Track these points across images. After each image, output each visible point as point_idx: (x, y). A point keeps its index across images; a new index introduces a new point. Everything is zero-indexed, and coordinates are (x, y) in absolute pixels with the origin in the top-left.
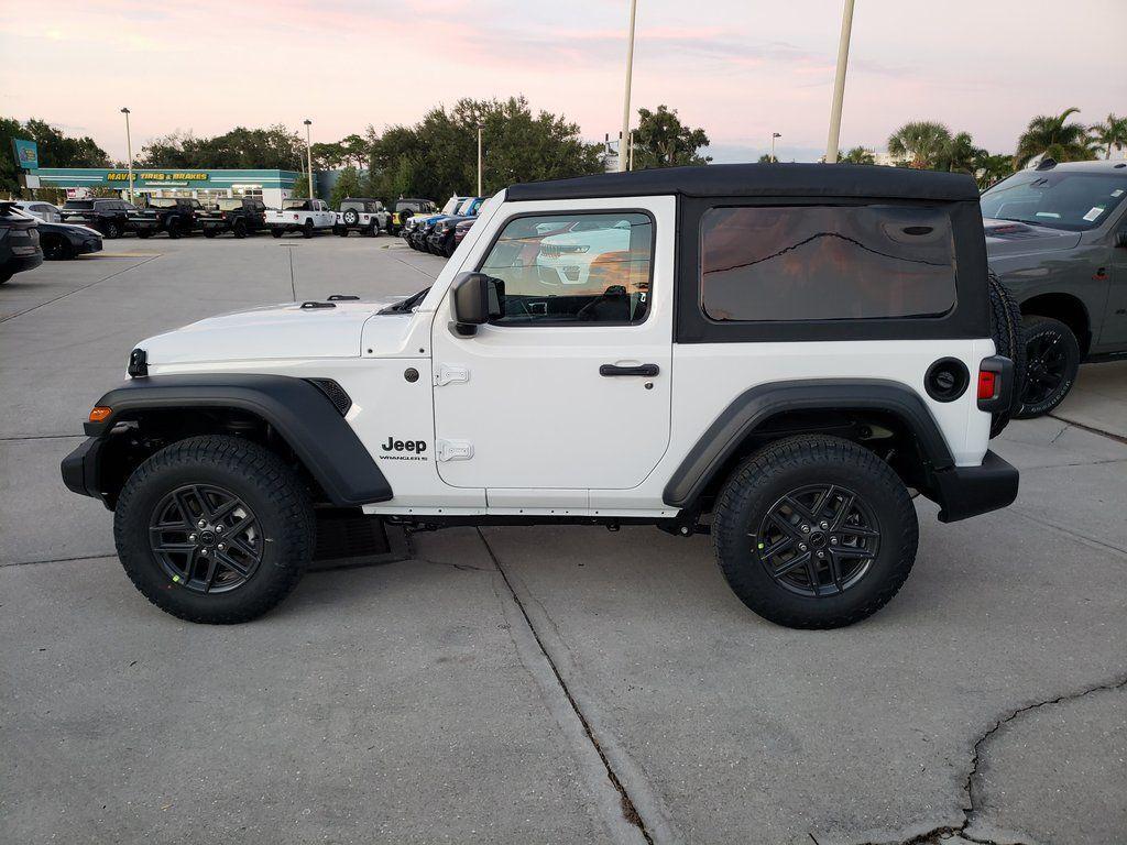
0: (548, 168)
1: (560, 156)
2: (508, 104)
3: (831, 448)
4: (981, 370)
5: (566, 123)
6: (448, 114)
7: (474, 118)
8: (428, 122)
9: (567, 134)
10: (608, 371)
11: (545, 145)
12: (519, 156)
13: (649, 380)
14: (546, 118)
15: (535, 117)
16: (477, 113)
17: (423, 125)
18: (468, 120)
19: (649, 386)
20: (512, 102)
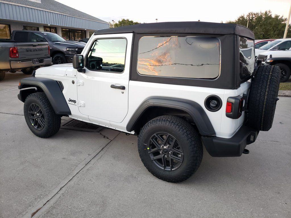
0: (274, 32)
1: (279, 28)
2: (264, 13)
3: (168, 121)
4: (227, 102)
5: (284, 18)
6: (245, 17)
7: (253, 18)
8: (239, 19)
9: (283, 21)
10: (113, 87)
11: (275, 25)
12: (265, 28)
13: (123, 91)
14: (277, 17)
15: (273, 16)
16: (254, 16)
17: (237, 20)
18: (251, 18)
19: (123, 93)
20: (266, 13)
